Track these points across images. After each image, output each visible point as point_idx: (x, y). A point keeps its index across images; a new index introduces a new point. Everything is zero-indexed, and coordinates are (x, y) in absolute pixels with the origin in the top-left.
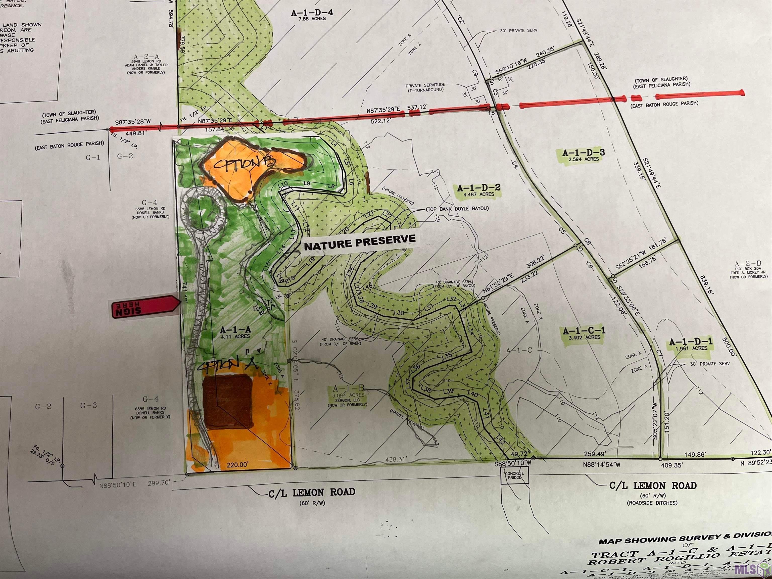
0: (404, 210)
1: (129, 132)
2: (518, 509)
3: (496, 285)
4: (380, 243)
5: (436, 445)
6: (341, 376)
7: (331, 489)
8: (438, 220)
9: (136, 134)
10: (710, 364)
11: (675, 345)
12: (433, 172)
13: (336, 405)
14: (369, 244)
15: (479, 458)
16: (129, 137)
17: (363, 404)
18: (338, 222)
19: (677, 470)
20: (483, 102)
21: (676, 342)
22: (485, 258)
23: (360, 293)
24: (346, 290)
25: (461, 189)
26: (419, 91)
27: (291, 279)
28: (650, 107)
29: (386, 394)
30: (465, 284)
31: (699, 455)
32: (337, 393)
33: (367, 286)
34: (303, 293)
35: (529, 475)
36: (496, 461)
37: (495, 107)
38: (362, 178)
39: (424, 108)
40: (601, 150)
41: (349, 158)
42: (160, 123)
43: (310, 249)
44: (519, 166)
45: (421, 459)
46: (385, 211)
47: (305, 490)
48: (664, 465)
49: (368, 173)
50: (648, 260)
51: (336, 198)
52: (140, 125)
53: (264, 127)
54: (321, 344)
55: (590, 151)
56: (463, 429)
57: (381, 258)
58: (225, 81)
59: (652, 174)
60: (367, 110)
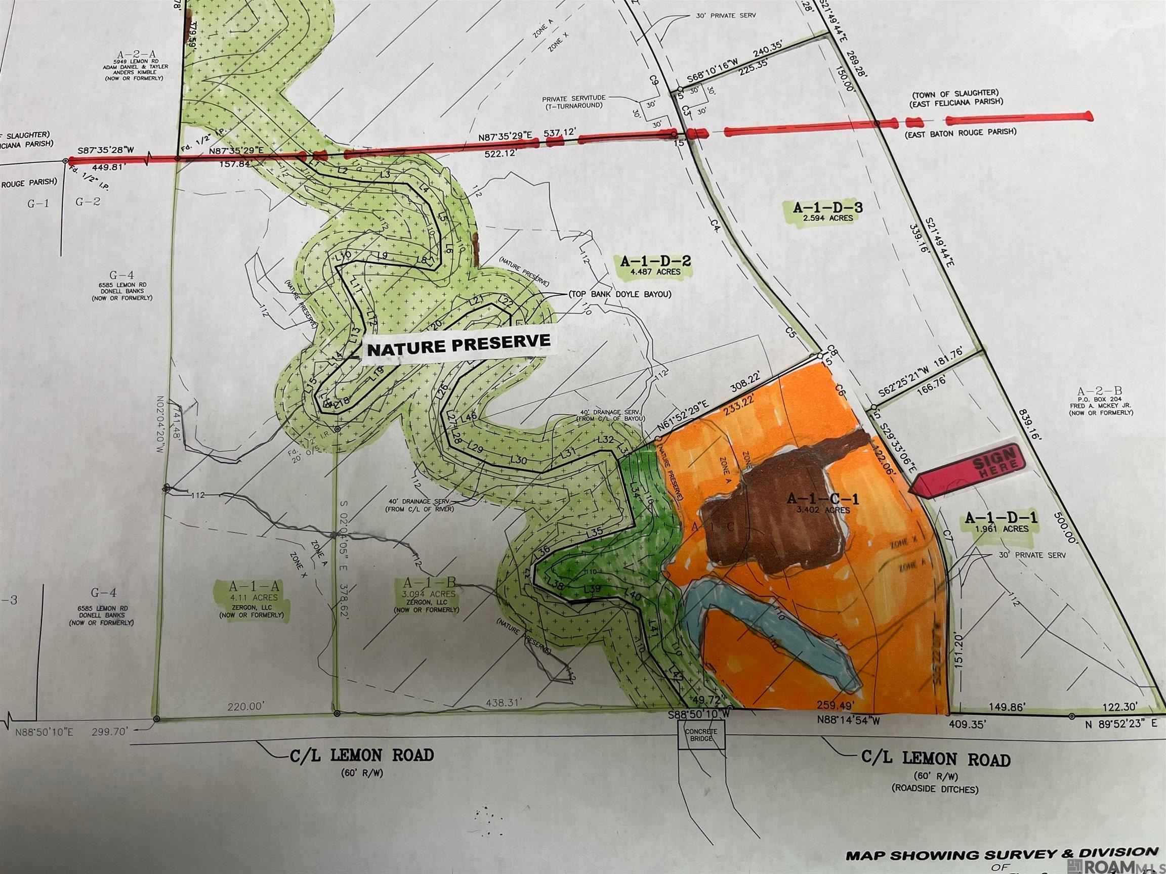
0: (534, 295)
1: (98, 165)
2: (706, 794)
3: (679, 419)
4: (492, 347)
5: (571, 679)
6: (418, 562)
7: (394, 750)
8: (589, 312)
9: (109, 168)
10: (1033, 555)
11: (974, 522)
12: (582, 234)
13: (407, 610)
14: (474, 348)
15: (642, 704)
16: (97, 173)
17: (453, 610)
18: (424, 312)
19: (977, 733)
20: (665, 126)
21: (977, 518)
22: (663, 374)
23: (456, 428)
24: (433, 422)
25: (627, 262)
26: (563, 107)
27: (343, 401)
28: (937, 136)
29: (491, 594)
30: (628, 416)
31: (1013, 709)
32: (410, 590)
33: (468, 415)
34: (362, 424)
35: (725, 735)
36: (671, 710)
37: (684, 133)
38: (467, 242)
39: (570, 134)
40: (856, 205)
41: (447, 211)
42: (149, 153)
43: (377, 354)
44: (721, 227)
45: (545, 703)
46: (503, 296)
47: (352, 750)
48: (954, 723)
49: (476, 234)
50: (932, 382)
51: (422, 273)
52: (117, 155)
53: (314, 162)
54: (387, 509)
55: (838, 205)
56: (617, 654)
57: (493, 371)
58: (255, 90)
59: (940, 244)
60: (480, 136)
